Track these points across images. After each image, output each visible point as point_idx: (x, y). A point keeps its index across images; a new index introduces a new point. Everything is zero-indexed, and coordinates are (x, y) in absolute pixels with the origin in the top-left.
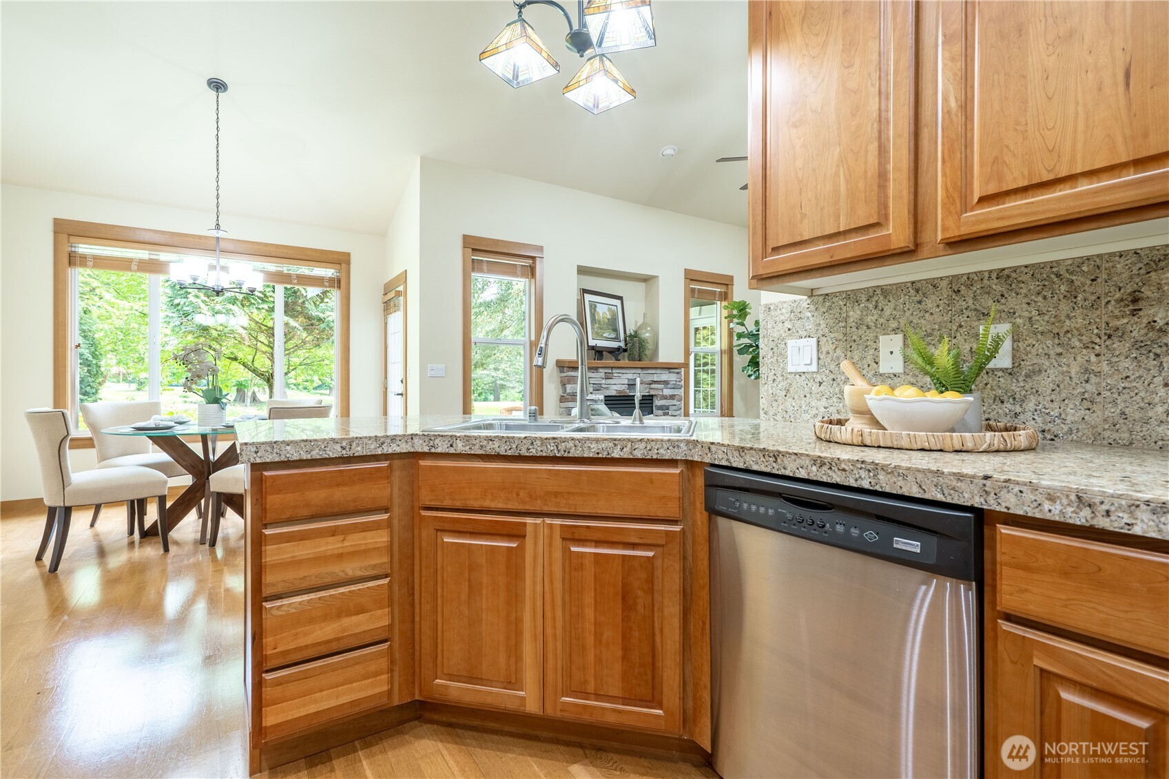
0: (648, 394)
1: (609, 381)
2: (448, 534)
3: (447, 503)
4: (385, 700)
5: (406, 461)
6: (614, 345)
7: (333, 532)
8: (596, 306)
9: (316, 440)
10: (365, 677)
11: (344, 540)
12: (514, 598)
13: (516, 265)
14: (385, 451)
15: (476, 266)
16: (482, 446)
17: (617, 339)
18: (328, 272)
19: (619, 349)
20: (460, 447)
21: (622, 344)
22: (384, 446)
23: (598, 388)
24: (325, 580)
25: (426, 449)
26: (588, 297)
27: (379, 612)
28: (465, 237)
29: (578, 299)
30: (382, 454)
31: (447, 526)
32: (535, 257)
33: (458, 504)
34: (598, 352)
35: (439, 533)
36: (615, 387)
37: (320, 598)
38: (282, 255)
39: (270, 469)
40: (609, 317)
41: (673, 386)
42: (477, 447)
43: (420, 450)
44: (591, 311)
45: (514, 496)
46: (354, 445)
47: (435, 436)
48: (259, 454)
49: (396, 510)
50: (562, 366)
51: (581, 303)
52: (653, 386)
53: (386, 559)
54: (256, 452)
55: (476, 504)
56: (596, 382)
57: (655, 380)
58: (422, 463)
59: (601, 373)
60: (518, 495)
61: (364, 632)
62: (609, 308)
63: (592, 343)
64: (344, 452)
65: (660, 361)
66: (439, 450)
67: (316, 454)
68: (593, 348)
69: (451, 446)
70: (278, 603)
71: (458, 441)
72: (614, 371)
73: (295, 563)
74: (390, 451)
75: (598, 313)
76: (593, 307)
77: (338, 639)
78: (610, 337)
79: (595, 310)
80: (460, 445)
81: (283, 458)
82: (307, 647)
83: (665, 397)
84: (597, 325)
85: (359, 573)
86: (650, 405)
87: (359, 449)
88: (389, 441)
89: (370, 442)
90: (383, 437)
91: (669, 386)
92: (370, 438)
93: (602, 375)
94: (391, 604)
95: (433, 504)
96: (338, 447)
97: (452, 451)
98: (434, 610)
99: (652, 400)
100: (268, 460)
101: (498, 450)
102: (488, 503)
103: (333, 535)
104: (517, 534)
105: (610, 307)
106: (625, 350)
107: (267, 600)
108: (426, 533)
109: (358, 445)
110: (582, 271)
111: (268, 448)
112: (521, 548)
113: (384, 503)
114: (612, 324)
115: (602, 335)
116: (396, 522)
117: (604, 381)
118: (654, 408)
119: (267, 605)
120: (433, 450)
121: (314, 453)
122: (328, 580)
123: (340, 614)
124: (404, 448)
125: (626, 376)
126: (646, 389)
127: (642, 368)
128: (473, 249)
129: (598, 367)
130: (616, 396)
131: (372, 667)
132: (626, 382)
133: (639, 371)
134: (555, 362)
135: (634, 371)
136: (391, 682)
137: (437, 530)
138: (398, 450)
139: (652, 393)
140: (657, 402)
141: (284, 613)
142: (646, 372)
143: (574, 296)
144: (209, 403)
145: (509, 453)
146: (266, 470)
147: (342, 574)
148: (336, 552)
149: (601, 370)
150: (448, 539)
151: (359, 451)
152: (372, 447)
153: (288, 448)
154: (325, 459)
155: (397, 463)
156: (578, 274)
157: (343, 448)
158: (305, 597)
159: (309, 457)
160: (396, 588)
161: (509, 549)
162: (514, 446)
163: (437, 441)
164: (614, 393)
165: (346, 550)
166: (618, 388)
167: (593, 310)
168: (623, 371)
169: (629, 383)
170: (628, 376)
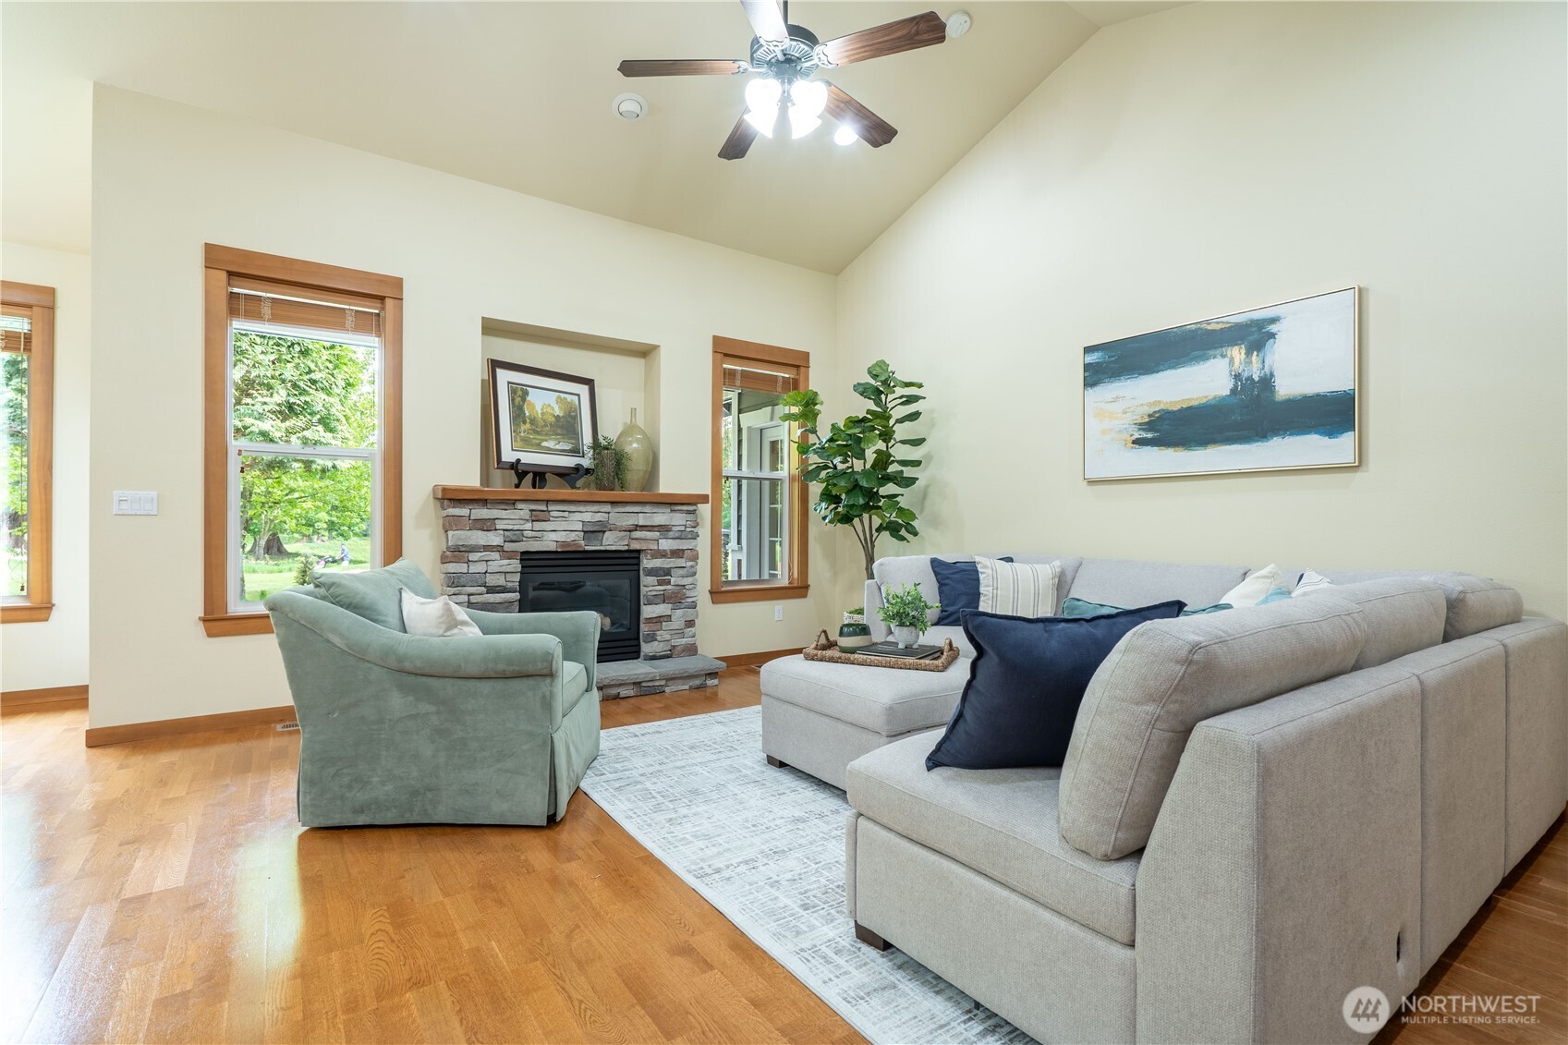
0: (626, 548)
1: (538, 526)
6: (569, 462)
8: (526, 393)
13: (344, 309)
15: (236, 306)
17: (575, 451)
18: (4, 321)
19: (577, 469)
21: (586, 462)
23: (514, 538)
26: (504, 376)
28: (210, 249)
29: (482, 381)
32: (385, 297)
34: (536, 476)
36: (553, 536)
40: (558, 412)
41: (677, 535)
44: (512, 400)
50: (450, 497)
51: (490, 388)
52: (637, 534)
56: (510, 527)
57: (640, 524)
59: (524, 510)
62: (559, 397)
63: (508, 455)
65: (661, 492)
68: (515, 466)
72: (550, 508)
75: (532, 406)
76: (520, 393)
78: (557, 447)
79: (524, 400)
83: (662, 554)
84: (528, 426)
86: (635, 567)
91: (671, 534)
93: (525, 514)
99: (639, 558)
105: (563, 395)
106: (588, 471)
110: (492, 328)
114: (566, 425)
115: (539, 445)
117: (528, 526)
118: (642, 572)
125: (578, 516)
126: (622, 539)
127: (613, 503)
128: (231, 274)
129: (516, 500)
130: (556, 552)
132: (579, 527)
133: (608, 508)
134: (429, 489)
135: (596, 508)
139: (635, 546)
140: (645, 561)
142: (623, 510)
143: (477, 372)
149: (519, 506)
156: (483, 334)
164: (552, 547)
166: (561, 537)
167: (518, 400)
168: (572, 508)
169: (585, 529)
170: (588, 517)
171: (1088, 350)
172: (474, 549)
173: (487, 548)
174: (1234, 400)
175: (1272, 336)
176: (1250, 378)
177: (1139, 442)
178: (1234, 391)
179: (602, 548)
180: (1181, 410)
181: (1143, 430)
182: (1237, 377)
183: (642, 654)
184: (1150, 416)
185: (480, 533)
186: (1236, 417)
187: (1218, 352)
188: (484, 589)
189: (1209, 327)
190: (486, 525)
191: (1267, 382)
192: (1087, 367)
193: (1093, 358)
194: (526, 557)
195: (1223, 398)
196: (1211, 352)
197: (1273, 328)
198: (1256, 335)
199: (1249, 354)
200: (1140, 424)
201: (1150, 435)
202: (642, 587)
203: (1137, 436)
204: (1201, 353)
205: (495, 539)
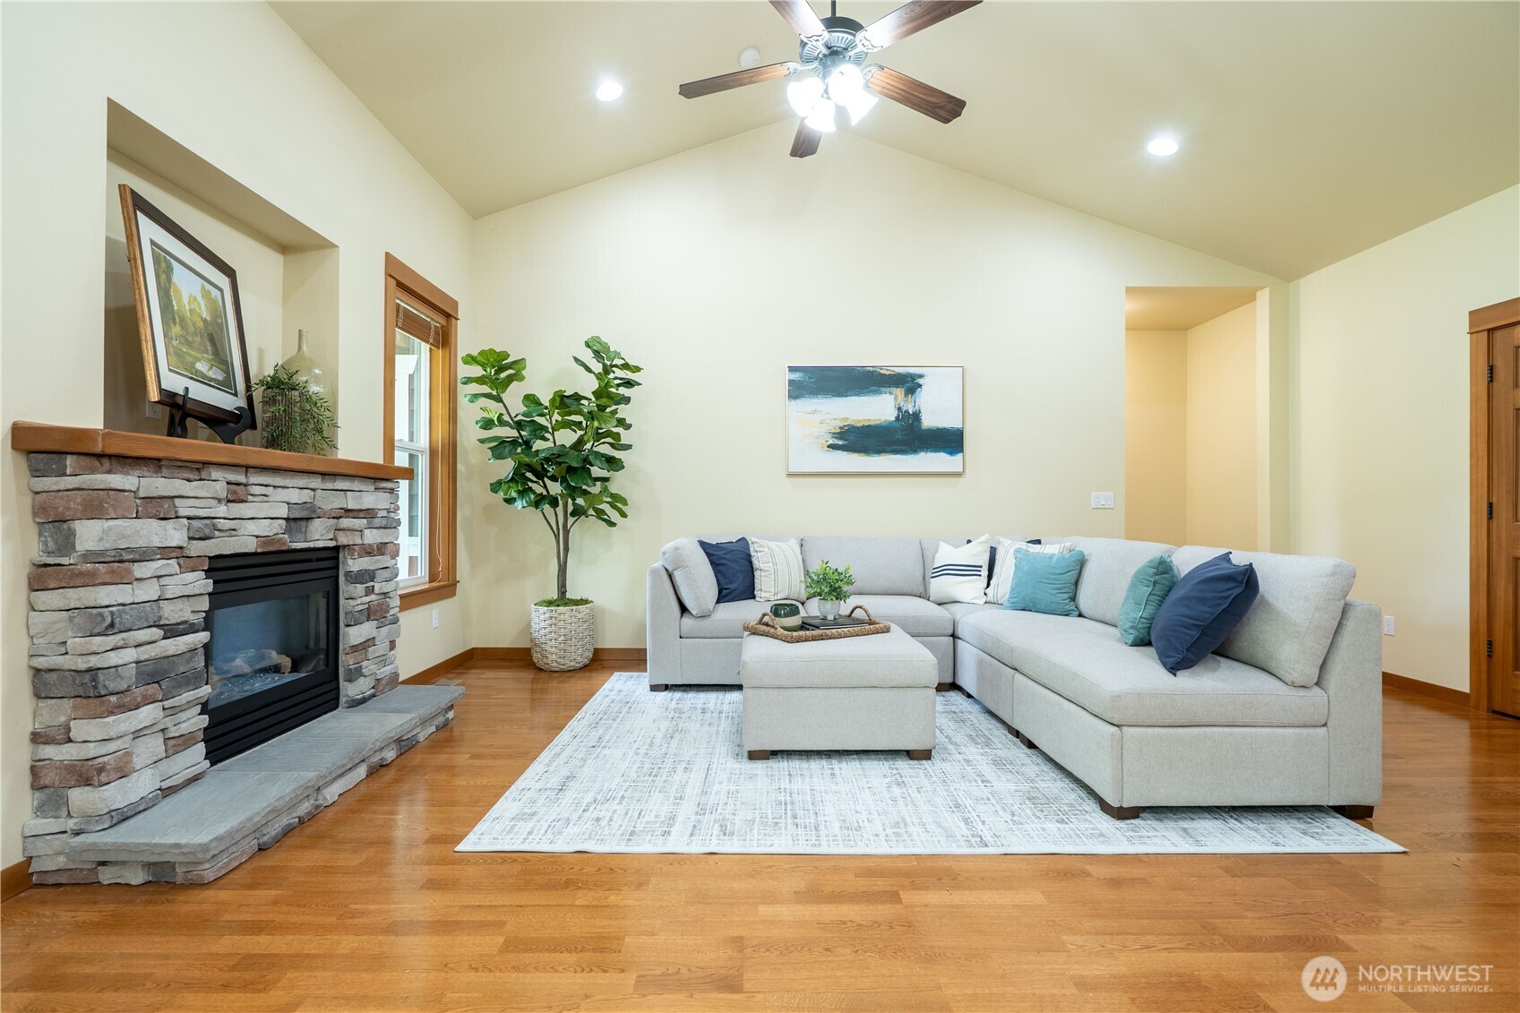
0: (332, 544)
1: (235, 510)
6: (225, 400)
8: (169, 267)
17: (227, 385)
19: (234, 414)
21: (243, 403)
23: (207, 531)
34: (179, 413)
36: (252, 528)
40: (204, 314)
41: (384, 522)
44: (158, 271)
52: (346, 522)
56: (202, 513)
57: (350, 507)
59: (218, 483)
62: (204, 286)
65: (339, 457)
68: (174, 400)
72: (249, 480)
75: (178, 294)
76: (164, 264)
78: (209, 374)
79: (169, 279)
83: (368, 551)
84: (178, 327)
86: (333, 573)
91: (377, 522)
93: (220, 488)
99: (336, 558)
105: (207, 284)
106: (253, 420)
114: (214, 338)
115: (193, 365)
117: (222, 510)
118: (342, 579)
125: (281, 494)
126: (329, 530)
127: (323, 474)
129: (207, 464)
130: (254, 554)
132: (283, 511)
133: (316, 482)
135: (301, 481)
139: (343, 539)
140: (350, 562)
149: (216, 474)
164: (250, 546)
166: (265, 528)
167: (163, 277)
168: (278, 480)
169: (291, 516)
170: (295, 496)
171: (792, 369)
172: (144, 555)
173: (166, 552)
174: (897, 425)
175: (920, 386)
176: (907, 412)
177: (832, 447)
178: (897, 418)
179: (311, 545)
180: (863, 427)
181: (836, 438)
182: (899, 409)
183: (343, 700)
184: (841, 428)
185: (154, 523)
186: (898, 436)
187: (888, 390)
188: (159, 633)
189: (882, 372)
190: (159, 508)
191: (916, 416)
192: (791, 382)
193: (796, 376)
194: (219, 567)
195: (891, 422)
196: (883, 389)
197: (920, 381)
198: (909, 383)
199: (906, 395)
200: (834, 433)
201: (841, 443)
202: (342, 601)
203: (831, 442)
204: (876, 388)
205: (174, 534)
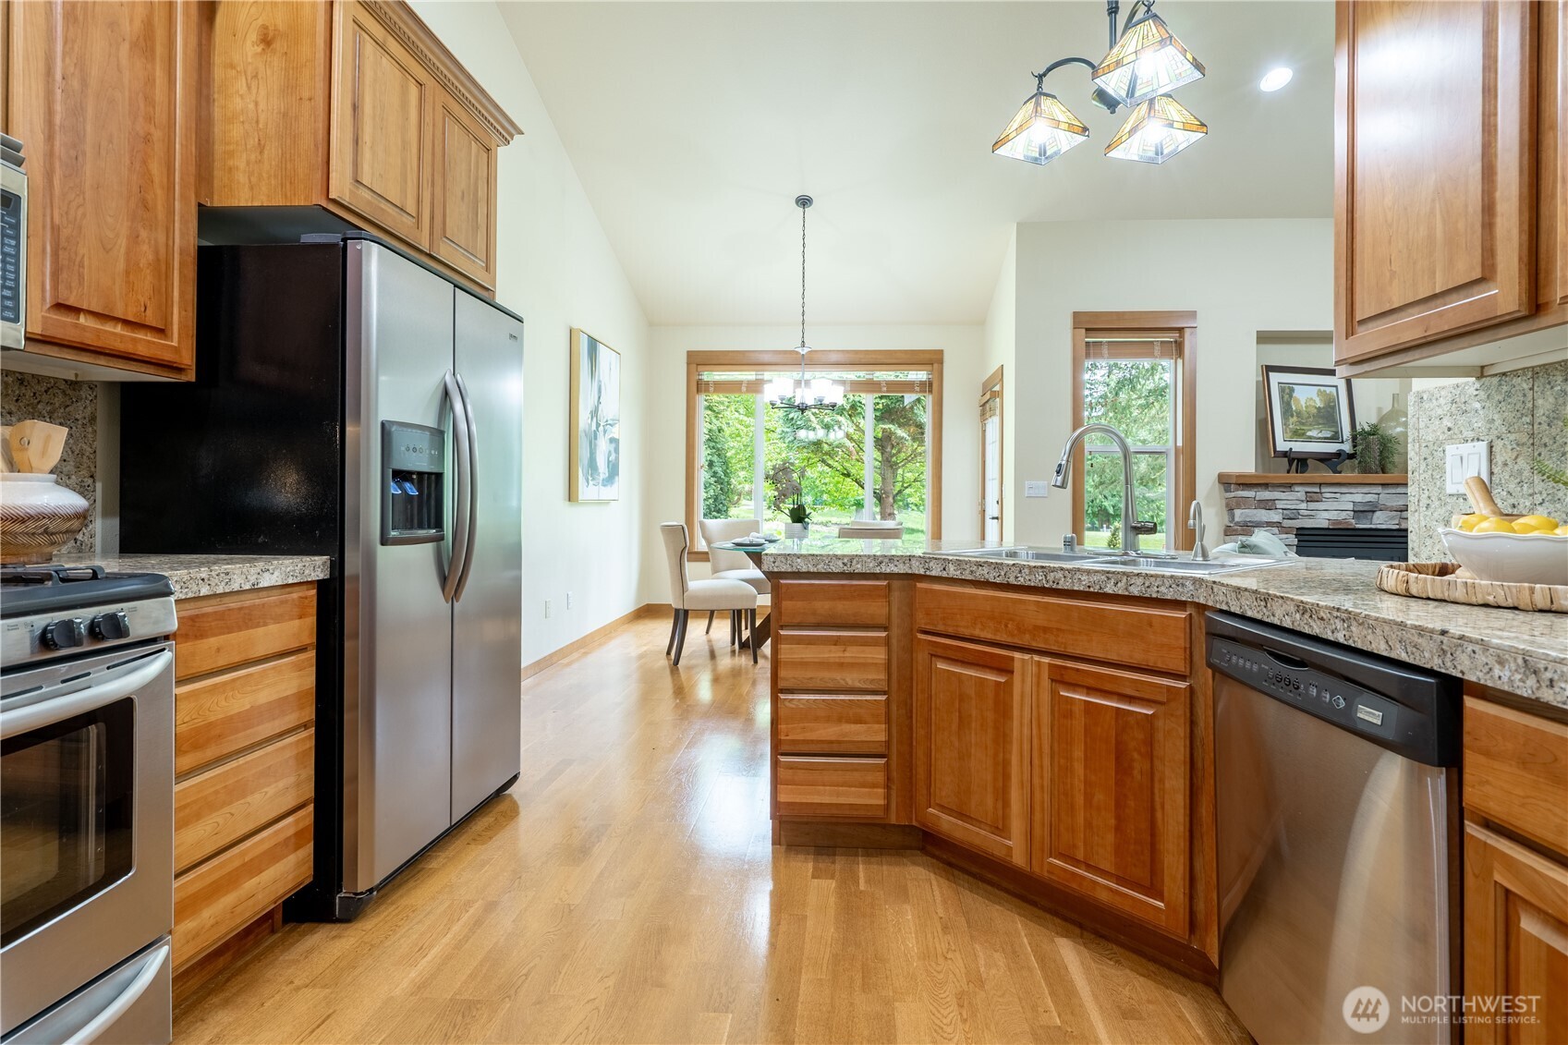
0: (1397, 527)
1: (1313, 505)
2: (941, 660)
3: (940, 628)
4: (880, 813)
5: (906, 582)
6: (1332, 448)
7: (836, 641)
8: (1292, 390)
9: (821, 555)
10: (863, 785)
11: (844, 651)
12: (1002, 738)
13: (1152, 342)
14: (883, 571)
15: (1091, 350)
16: (972, 572)
17: (1336, 438)
18: (920, 375)
19: (1339, 454)
20: (952, 571)
21: (1347, 447)
22: (883, 565)
23: (1292, 516)
24: (829, 685)
25: (922, 572)
26: (1275, 378)
27: (876, 726)
28: (1076, 314)
29: (1257, 382)
30: (881, 573)
31: (940, 652)
32: (1183, 328)
33: (951, 630)
34: (1299, 462)
35: (933, 658)
36: (1326, 515)
37: (823, 700)
38: (872, 361)
39: (786, 579)
40: (1319, 404)
42: (967, 572)
43: (917, 572)
44: (1282, 398)
45: (1003, 627)
46: (854, 562)
47: (930, 558)
48: (776, 564)
49: (895, 631)
50: (1226, 482)
51: (1264, 387)
53: (883, 676)
54: (774, 562)
55: (966, 632)
56: (1289, 507)
58: (919, 585)
59: (1300, 492)
60: (1006, 626)
61: (862, 742)
62: (1319, 390)
63: (1282, 446)
64: (845, 568)
66: (933, 573)
67: (821, 568)
68: (1285, 454)
69: (944, 569)
70: (790, 697)
71: (950, 565)
72: (1323, 490)
73: (804, 664)
74: (888, 571)
75: (1298, 401)
76: (1287, 391)
77: (839, 742)
78: (1320, 435)
79: (1291, 396)
80: (952, 569)
81: (794, 569)
82: (813, 741)
84: (1295, 419)
85: (858, 685)
86: (1403, 546)
87: (859, 566)
88: (887, 560)
89: (869, 560)
90: (881, 556)
92: (869, 556)
93: (1301, 495)
94: (888, 721)
95: (929, 627)
96: (840, 563)
97: (944, 574)
98: (929, 736)
100: (783, 570)
101: (987, 576)
102: (978, 632)
103: (835, 645)
104: (1005, 668)
105: (1322, 388)
106: (1351, 456)
107: (783, 691)
108: (921, 657)
109: (858, 563)
110: (1264, 338)
111: (783, 560)
112: (1009, 684)
113: (883, 621)
114: (1327, 415)
115: (1305, 435)
116: (894, 642)
117: (1303, 506)
119: (782, 696)
120: (928, 573)
121: (819, 567)
122: (831, 685)
123: (841, 719)
124: (901, 569)
125: (1349, 497)
126: (1392, 518)
127: (1382, 485)
128: (1087, 330)
129: (1293, 484)
130: (1328, 529)
131: (870, 778)
132: (1350, 507)
133: (1379, 490)
134: (1216, 476)
135: (1366, 489)
136: (888, 797)
137: (932, 655)
138: (896, 570)
139: (1405, 525)
141: (794, 706)
142: (1394, 491)
143: (1252, 375)
144: (794, 522)
145: (998, 580)
146: (782, 579)
147: (842, 682)
148: (837, 660)
149: (1297, 488)
150: (941, 665)
151: (858, 568)
152: (871, 565)
153: (799, 560)
154: (830, 573)
155: (896, 584)
156: (1258, 343)
157: (845, 564)
158: (812, 697)
159: (815, 570)
160: (894, 707)
161: (998, 683)
162: (1003, 574)
163: (931, 564)
164: (1325, 524)
165: (846, 660)
166: (1333, 516)
167: (1286, 397)
168: (1344, 490)
169: (1355, 509)
170: (1358, 498)
172: (1259, 525)
173: (1270, 524)
179: (1373, 526)
185: (1263, 511)
190: (1268, 505)
194: (1303, 533)
205: (1275, 516)
